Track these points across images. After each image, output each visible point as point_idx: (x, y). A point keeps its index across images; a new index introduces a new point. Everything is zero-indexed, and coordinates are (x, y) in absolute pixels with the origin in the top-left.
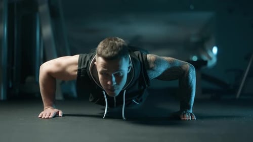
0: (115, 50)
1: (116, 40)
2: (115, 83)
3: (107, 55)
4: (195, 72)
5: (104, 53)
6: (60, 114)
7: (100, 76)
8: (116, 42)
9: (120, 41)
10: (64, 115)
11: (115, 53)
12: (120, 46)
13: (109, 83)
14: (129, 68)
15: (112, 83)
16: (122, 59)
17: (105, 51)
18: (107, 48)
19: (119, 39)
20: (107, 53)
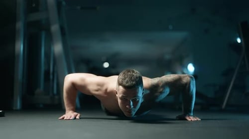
0: (133, 81)
1: (133, 72)
2: (132, 107)
3: (127, 85)
4: (194, 81)
5: (124, 83)
6: (77, 117)
7: (119, 101)
8: (134, 74)
9: (137, 73)
10: (80, 118)
11: (134, 83)
12: (137, 78)
13: (127, 106)
14: (143, 94)
15: (130, 106)
16: (138, 88)
17: (126, 81)
18: (127, 79)
19: (136, 71)
20: (127, 82)
